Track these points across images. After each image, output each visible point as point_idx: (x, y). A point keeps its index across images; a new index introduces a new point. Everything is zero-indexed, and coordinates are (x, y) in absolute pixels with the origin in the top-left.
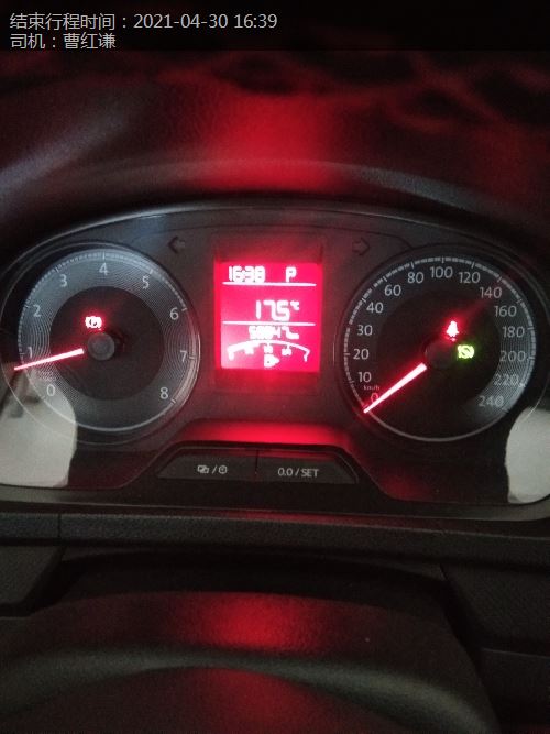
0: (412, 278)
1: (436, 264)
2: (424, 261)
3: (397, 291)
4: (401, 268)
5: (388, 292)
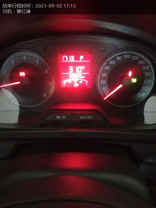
0: (118, 58)
1: (125, 54)
2: (122, 53)
3: (114, 62)
4: (115, 55)
5: (111, 63)
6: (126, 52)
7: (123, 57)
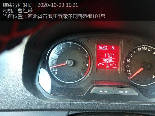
0: (138, 49)
1: (143, 47)
2: (141, 46)
3: (135, 52)
4: (136, 47)
5: (133, 52)
6: (144, 46)
7: (142, 49)
